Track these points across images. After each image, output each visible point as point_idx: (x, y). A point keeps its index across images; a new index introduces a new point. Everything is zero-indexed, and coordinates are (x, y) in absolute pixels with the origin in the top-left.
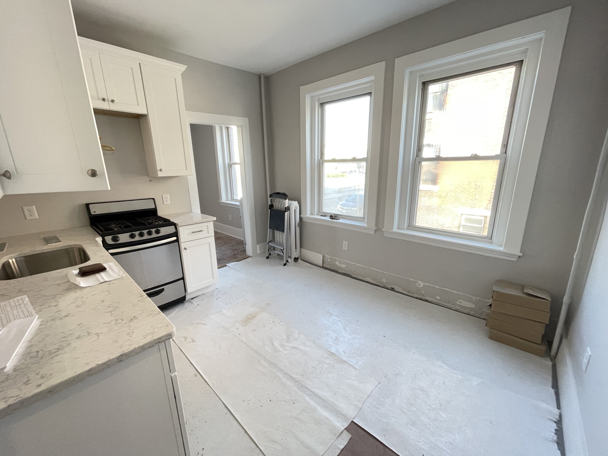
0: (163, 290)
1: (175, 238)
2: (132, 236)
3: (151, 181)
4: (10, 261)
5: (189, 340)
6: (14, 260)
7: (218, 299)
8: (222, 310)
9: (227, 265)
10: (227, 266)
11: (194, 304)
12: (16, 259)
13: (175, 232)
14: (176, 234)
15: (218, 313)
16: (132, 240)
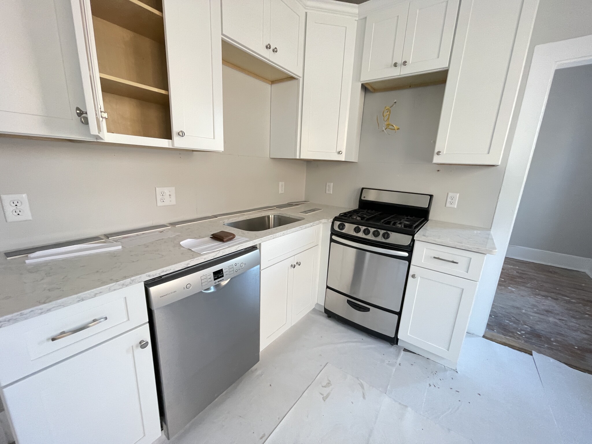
0: (368, 310)
1: (406, 254)
2: (357, 230)
3: (439, 172)
4: (271, 216)
5: (325, 391)
6: (273, 216)
7: (433, 386)
8: (409, 409)
9: (534, 352)
10: (531, 355)
11: (397, 359)
12: (274, 216)
13: (409, 245)
14: (410, 249)
15: (400, 403)
16: (355, 234)
